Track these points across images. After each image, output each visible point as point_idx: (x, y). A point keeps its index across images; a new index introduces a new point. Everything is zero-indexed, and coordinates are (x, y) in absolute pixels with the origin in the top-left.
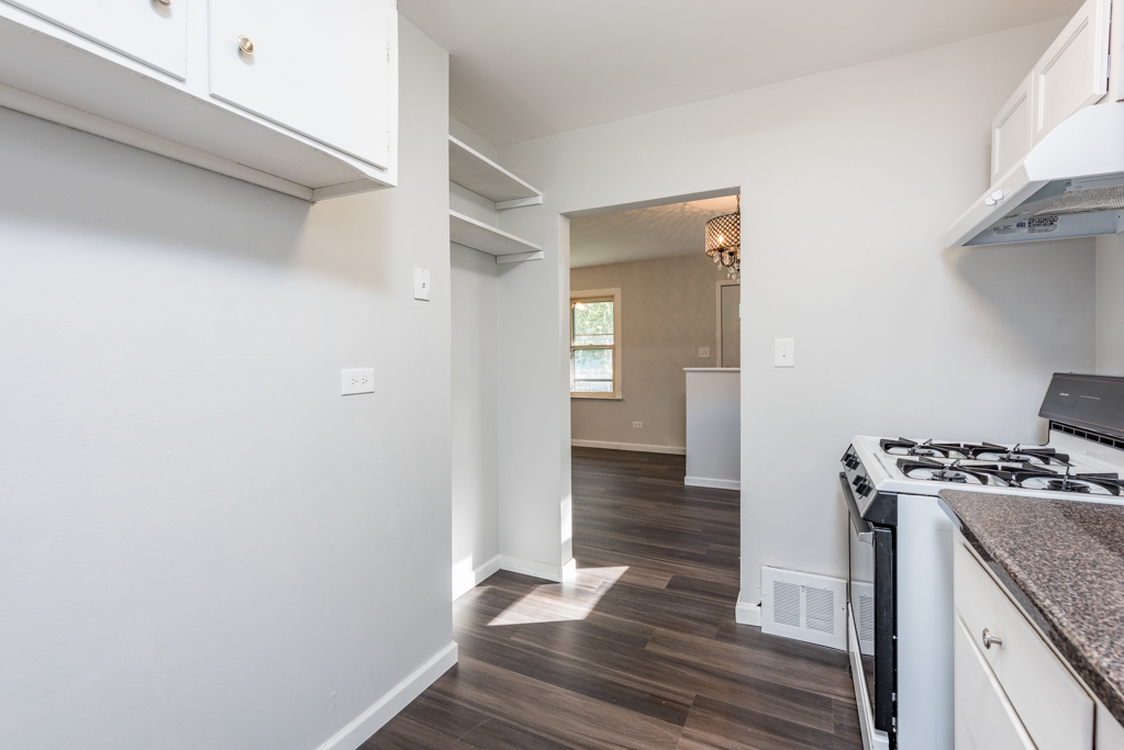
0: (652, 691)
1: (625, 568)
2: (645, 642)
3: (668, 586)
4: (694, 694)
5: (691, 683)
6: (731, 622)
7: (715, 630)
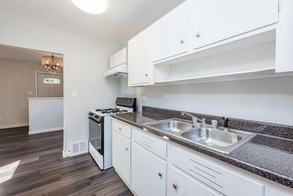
0: (48, 179)
1: (19, 161)
2: (40, 172)
3: (39, 159)
4: (60, 174)
5: (58, 173)
6: (63, 158)
7: (59, 161)
